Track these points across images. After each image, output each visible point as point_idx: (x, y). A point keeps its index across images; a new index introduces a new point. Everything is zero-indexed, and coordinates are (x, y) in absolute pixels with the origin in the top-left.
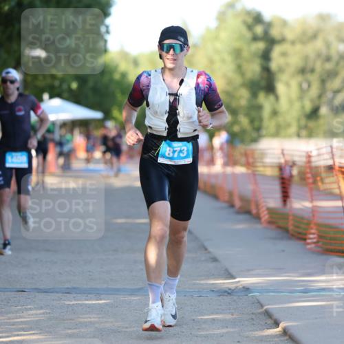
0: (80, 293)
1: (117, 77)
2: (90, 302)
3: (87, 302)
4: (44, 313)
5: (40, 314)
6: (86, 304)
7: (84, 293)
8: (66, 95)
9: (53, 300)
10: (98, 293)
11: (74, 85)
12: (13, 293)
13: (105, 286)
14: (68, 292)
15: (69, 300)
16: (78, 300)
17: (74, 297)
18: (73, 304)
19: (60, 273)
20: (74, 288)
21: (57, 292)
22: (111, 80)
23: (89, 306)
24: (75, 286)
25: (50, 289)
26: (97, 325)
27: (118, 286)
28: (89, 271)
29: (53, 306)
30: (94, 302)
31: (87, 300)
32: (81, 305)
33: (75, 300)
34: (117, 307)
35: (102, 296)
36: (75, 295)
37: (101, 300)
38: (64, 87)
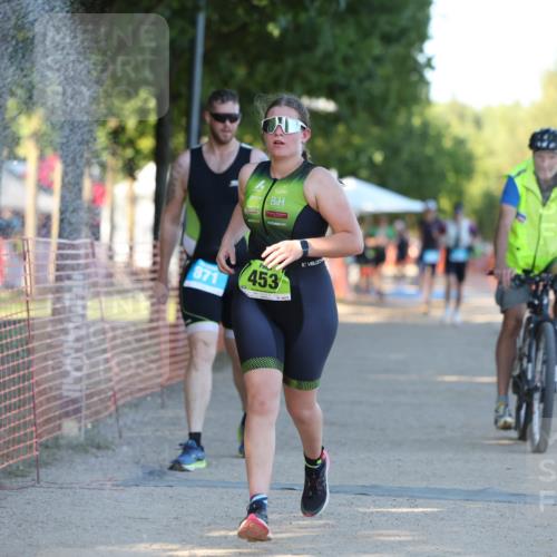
0: (383, 495)
1: (447, 144)
2: (400, 510)
3: (394, 510)
4: (324, 526)
5: (320, 527)
6: (393, 513)
7: (390, 495)
8: (364, 173)
9: (340, 505)
10: (411, 496)
11: (378, 157)
12: (275, 492)
13: (424, 484)
14: (363, 492)
15: (365, 506)
16: (379, 507)
17: (374, 501)
18: (372, 513)
19: (351, 462)
20: (374, 487)
21: (346, 492)
22: (440, 151)
23: (398, 517)
24: (374, 483)
26: (410, 548)
27: (446, 485)
28: (399, 460)
29: (339, 514)
30: (405, 510)
31: (395, 507)
32: (384, 514)
33: (375, 506)
34: (442, 519)
35: (419, 501)
36: (376, 498)
37: (416, 506)
38: (364, 159)
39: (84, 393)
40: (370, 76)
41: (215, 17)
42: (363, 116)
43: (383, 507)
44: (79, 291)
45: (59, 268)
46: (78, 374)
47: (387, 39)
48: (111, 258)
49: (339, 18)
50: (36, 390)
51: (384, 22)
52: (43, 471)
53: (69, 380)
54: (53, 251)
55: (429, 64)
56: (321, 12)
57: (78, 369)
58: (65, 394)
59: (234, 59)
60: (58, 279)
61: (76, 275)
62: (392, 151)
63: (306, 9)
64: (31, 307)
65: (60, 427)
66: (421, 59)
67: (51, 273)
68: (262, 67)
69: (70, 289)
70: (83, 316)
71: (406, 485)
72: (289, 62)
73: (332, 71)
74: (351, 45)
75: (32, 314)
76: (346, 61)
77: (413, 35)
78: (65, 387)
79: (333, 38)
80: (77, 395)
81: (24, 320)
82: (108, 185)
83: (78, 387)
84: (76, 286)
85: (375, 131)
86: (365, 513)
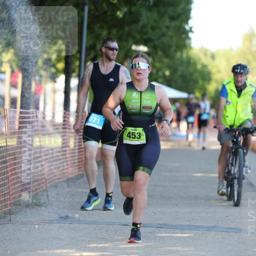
0: (169, 228)
1: (199, 67)
2: (177, 235)
6: (173, 237)
7: (172, 228)
8: (160, 80)
9: (149, 232)
10: (182, 229)
11: (167, 73)
12: (119, 226)
13: (188, 223)
14: (160, 227)
15: (161, 233)
16: (167, 233)
17: (165, 231)
18: (164, 236)
19: (155, 213)
20: (164, 224)
21: (152, 227)
22: (196, 70)
23: (176, 238)
24: (165, 223)
25: (147, 224)
26: (181, 253)
27: (198, 224)
28: (176, 212)
29: (149, 237)
30: (179, 235)
31: (174, 234)
32: (170, 237)
33: (165, 233)
34: (196, 239)
35: (186, 231)
37: (184, 233)
38: (160, 74)
39: (32, 180)
40: (164, 35)
41: (92, 8)
42: (160, 53)
43: (169, 233)
44: (30, 133)
45: (20, 123)
46: (29, 172)
47: (172, 18)
48: (44, 118)
49: (150, 9)
50: (10, 179)
51: (170, 10)
52: (12, 216)
53: (25, 174)
54: (18, 115)
55: (191, 30)
56: (141, 6)
57: (29, 169)
58: (23, 181)
59: (101, 27)
60: (20, 128)
61: (28, 126)
62: (174, 70)
63: (135, 5)
64: (8, 140)
65: (20, 196)
66: (187, 28)
67: (17, 125)
68: (114, 31)
69: (25, 133)
70: (32, 145)
71: (180, 224)
72: (127, 29)
73: (146, 33)
74: (155, 21)
75: (8, 144)
76: (153, 28)
77: (183, 17)
78: (23, 178)
79: (147, 18)
80: (29, 181)
81: (5, 147)
82: (43, 85)
83: (29, 178)
84: (29, 131)
85: (166, 60)
86: (160, 237)
